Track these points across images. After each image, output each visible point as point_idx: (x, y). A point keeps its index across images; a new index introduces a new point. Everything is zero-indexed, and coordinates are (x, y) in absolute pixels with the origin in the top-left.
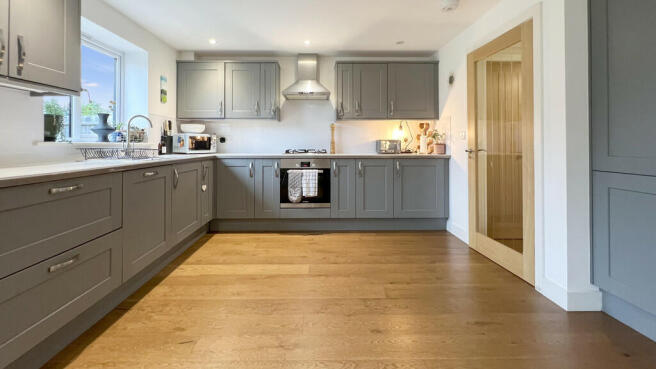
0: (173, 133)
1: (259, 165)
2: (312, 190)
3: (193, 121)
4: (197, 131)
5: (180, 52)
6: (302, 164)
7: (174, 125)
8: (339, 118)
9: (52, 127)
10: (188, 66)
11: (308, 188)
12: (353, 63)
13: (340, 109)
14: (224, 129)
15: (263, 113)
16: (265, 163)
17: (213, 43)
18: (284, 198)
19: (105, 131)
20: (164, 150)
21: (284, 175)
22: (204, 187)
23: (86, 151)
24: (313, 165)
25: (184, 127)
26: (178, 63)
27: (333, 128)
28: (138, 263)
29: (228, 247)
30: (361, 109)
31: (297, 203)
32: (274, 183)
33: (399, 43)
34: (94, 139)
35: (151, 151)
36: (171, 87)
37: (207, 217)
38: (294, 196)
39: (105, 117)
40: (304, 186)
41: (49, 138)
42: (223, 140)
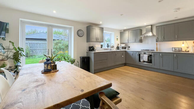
0: (119, 46)
1: (134, 53)
2: (146, 59)
3: (123, 44)
4: (123, 45)
5: (121, 30)
6: (144, 53)
7: (119, 45)
8: (157, 41)
9: (102, 46)
10: (122, 33)
11: (145, 59)
12: (161, 26)
13: (157, 39)
14: (130, 45)
15: (136, 41)
16: (136, 52)
17: (125, 28)
18: (140, 61)
19: (108, 46)
20: (117, 49)
21: (139, 55)
22: (123, 56)
23: (105, 49)
24: (147, 54)
25: (121, 45)
26: (120, 33)
27: (157, 44)
28: (110, 65)
29: (126, 68)
30: (164, 39)
31: (142, 62)
32: (137, 57)
33: (175, 18)
34: (107, 47)
35: (115, 49)
36: (119, 38)
37: (124, 62)
38: (142, 60)
39: (108, 44)
40: (144, 58)
41: (101, 48)
42: (129, 47)
